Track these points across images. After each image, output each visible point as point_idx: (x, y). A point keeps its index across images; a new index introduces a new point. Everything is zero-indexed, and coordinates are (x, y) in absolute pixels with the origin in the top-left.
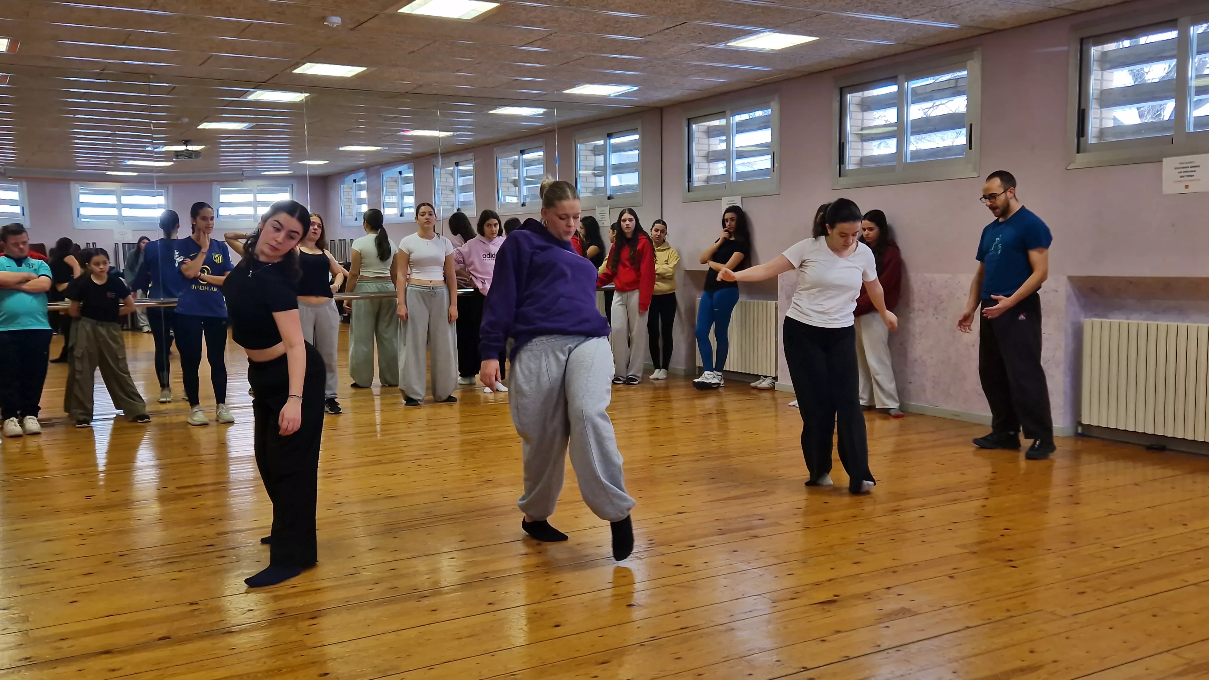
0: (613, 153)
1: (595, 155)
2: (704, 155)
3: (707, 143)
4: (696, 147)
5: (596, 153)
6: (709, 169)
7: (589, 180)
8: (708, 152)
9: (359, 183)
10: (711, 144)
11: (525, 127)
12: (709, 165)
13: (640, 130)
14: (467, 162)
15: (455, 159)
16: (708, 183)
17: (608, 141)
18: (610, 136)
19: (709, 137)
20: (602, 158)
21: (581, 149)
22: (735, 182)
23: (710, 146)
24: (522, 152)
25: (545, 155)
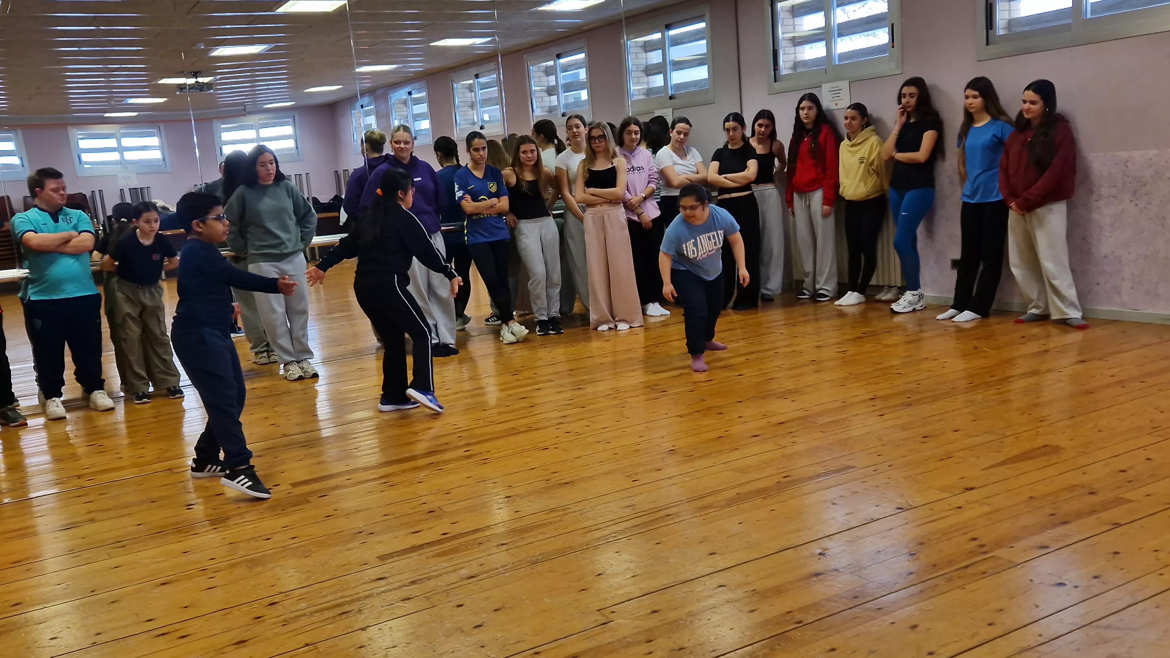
0: (672, 46)
1: (646, 52)
3: (792, 24)
4: (782, 29)
5: (647, 49)
6: (795, 53)
7: (642, 80)
9: (367, 108)
10: (797, 25)
11: (562, 25)
12: (798, 49)
13: (707, 17)
14: (489, 72)
15: (474, 71)
16: (795, 71)
17: (666, 33)
18: (670, 26)
19: (793, 17)
20: (658, 53)
21: (631, 46)
22: (837, 65)
24: (559, 56)
25: (588, 56)
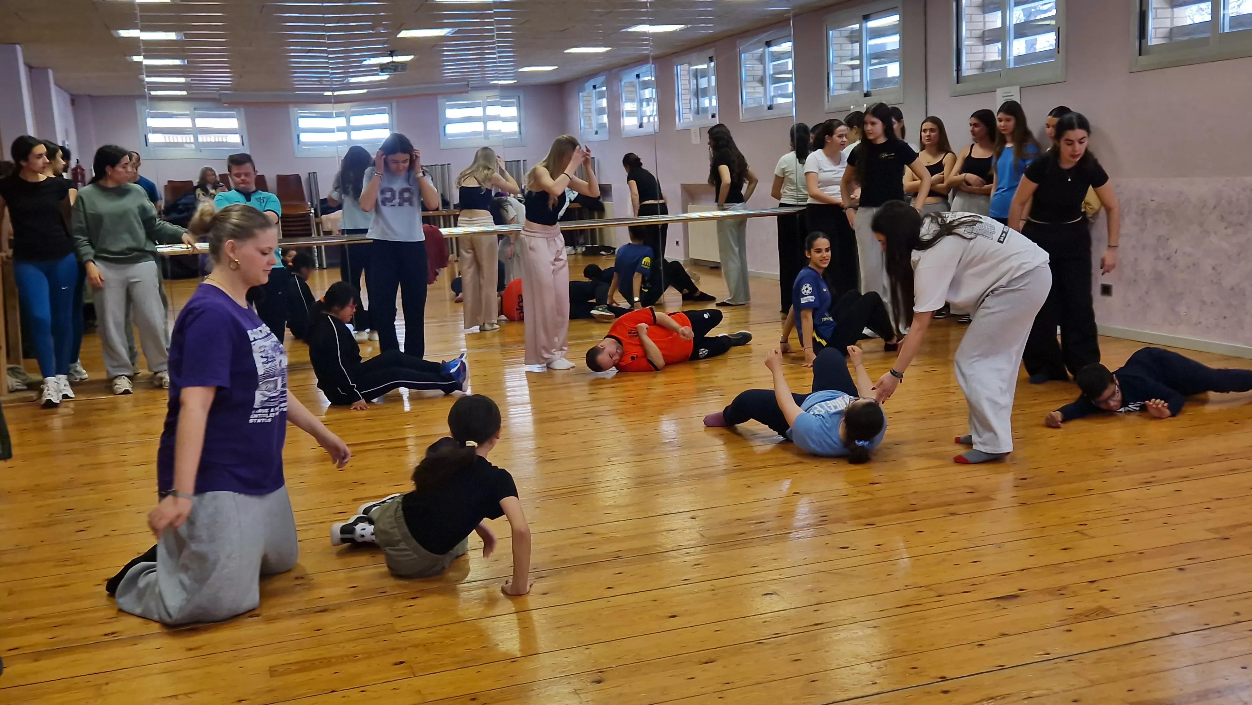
0: (870, 39)
1: (850, 42)
2: (977, 36)
3: (982, 20)
4: (968, 26)
5: (850, 39)
6: (984, 52)
7: (846, 73)
8: (984, 32)
9: (600, 89)
12: (985, 48)
13: (899, 9)
16: (982, 71)
17: (864, 25)
18: (866, 18)
19: (983, 13)
20: (857, 45)
21: (834, 36)
22: (1010, 69)
23: (987, 23)
24: (769, 44)
25: (795, 46)
